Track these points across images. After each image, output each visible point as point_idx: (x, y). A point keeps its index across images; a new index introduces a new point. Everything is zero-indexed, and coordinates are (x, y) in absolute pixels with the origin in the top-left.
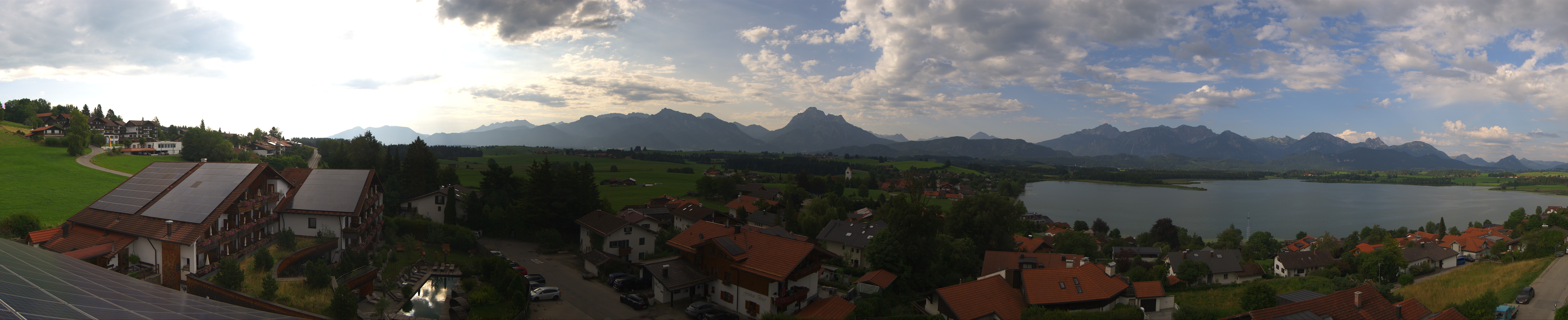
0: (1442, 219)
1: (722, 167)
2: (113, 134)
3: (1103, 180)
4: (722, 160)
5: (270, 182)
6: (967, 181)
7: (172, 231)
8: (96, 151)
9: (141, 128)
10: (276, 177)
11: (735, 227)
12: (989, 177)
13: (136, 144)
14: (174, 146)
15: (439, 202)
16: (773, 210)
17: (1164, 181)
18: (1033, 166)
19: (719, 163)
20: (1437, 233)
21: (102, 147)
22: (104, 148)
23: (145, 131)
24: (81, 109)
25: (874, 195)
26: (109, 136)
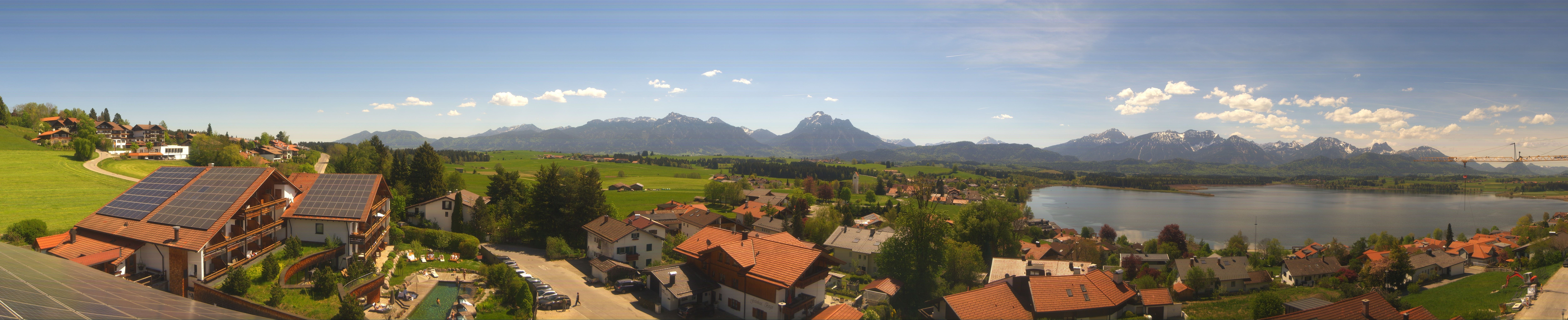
0: (1450, 226)
1: (729, 172)
2: (120, 138)
3: (1111, 185)
4: (730, 165)
5: (277, 187)
6: (974, 187)
7: (180, 237)
8: (102, 155)
9: (148, 132)
10: (283, 182)
11: (742, 233)
12: (996, 183)
13: (143, 148)
14: (181, 151)
15: (447, 207)
16: (780, 216)
17: (1172, 187)
18: (1040, 172)
19: (727, 168)
20: (1444, 240)
21: (109, 152)
22: (112, 152)
23: (153, 136)
24: (88, 112)
25: (882, 201)
26: (117, 140)
